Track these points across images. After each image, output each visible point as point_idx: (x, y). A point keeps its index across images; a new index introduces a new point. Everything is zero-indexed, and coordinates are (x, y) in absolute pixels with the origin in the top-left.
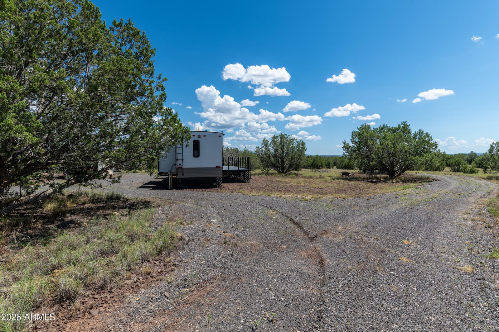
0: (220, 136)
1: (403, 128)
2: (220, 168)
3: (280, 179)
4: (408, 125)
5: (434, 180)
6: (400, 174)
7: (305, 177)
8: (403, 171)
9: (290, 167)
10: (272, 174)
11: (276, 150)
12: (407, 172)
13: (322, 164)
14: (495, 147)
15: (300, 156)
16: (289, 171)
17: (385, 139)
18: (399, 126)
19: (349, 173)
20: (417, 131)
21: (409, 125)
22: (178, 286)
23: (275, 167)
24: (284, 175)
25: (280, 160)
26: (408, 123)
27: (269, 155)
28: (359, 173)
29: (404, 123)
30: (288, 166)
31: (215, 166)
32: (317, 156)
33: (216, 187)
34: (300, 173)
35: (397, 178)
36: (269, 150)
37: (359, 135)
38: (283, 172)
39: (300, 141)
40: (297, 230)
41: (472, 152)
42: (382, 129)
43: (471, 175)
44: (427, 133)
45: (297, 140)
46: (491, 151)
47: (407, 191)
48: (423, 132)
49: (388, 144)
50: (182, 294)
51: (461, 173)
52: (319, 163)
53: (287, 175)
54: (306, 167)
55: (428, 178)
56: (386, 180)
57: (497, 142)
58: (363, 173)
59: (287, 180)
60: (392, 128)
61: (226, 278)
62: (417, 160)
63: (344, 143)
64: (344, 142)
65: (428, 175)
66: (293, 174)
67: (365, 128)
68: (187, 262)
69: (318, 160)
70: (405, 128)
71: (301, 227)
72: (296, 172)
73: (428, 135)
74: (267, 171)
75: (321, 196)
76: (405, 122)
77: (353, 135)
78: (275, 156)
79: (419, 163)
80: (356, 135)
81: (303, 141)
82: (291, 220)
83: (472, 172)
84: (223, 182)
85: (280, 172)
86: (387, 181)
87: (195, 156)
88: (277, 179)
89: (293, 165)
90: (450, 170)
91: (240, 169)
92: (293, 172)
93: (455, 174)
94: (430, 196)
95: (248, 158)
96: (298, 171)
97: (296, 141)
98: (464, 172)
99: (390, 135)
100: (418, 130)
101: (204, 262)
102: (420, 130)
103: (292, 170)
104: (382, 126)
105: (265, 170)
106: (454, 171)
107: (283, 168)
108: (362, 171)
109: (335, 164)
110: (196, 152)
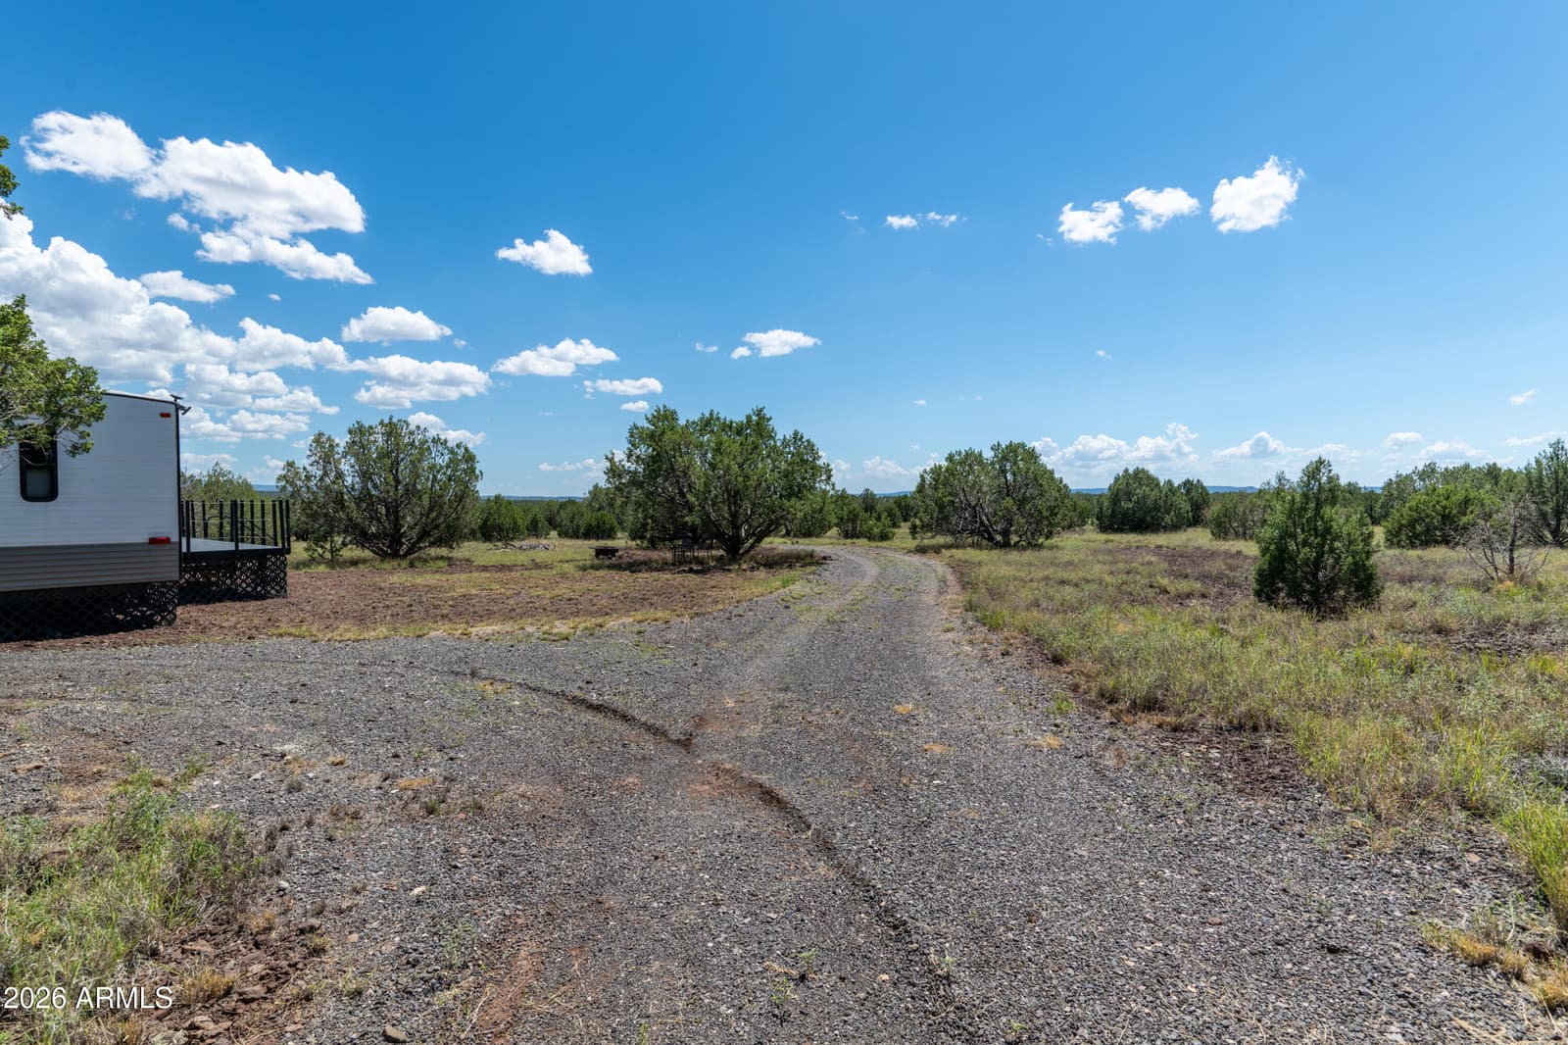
0: (167, 415)
1: (758, 424)
2: (168, 546)
3: (397, 577)
4: (768, 416)
5: (825, 558)
6: (752, 546)
7: (485, 569)
8: (759, 540)
9: (424, 534)
10: (355, 563)
11: (365, 476)
12: (767, 540)
13: (515, 523)
14: (928, 477)
15: (460, 498)
16: (421, 548)
17: (721, 453)
18: (749, 417)
19: (617, 551)
20: (789, 434)
21: (770, 419)
22: (410, 993)
23: (363, 538)
24: (405, 563)
25: (383, 510)
26: (767, 413)
27: (342, 494)
28: (639, 547)
29: (759, 412)
30: (414, 534)
31: (142, 538)
32: (498, 497)
33: (151, 624)
34: (457, 554)
35: (747, 557)
36: (340, 475)
37: (653, 438)
38: (395, 555)
39: (458, 446)
40: (621, 727)
41: (867, 490)
42: (707, 424)
43: (885, 544)
44: (808, 441)
45: (449, 444)
46: (921, 488)
47: (797, 588)
48: (802, 437)
49: (729, 467)
50: (446, 1012)
51: (863, 541)
52: (507, 522)
53: (417, 563)
54: (472, 535)
55: (811, 555)
56: (722, 565)
57: (932, 469)
58: (647, 548)
59: (425, 579)
60: (732, 422)
61: (549, 914)
62: (795, 510)
63: (611, 460)
64: (610, 456)
65: (810, 548)
66: (432, 559)
67: (666, 417)
68: (350, 909)
69: (503, 510)
70: (758, 426)
71: (625, 718)
72: (444, 551)
73: (810, 446)
74: (332, 551)
75: (599, 621)
76: (761, 410)
77: (632, 436)
78: (364, 498)
79: (798, 516)
80: (641, 439)
81: (466, 449)
82: (575, 701)
83: (884, 537)
84: (183, 602)
85: (384, 556)
86: (731, 567)
87: (27, 495)
88: (394, 579)
89: (437, 527)
90: (839, 534)
91: (243, 546)
92: (434, 551)
93: (853, 543)
94: (849, 597)
95: (234, 504)
96: (451, 547)
97: (446, 448)
98: (869, 539)
99: (732, 443)
100: (791, 433)
101: (423, 888)
102: (796, 433)
103: (432, 544)
104: (707, 415)
105: (320, 551)
106: (847, 535)
107: (396, 540)
108: (645, 544)
109: (552, 523)
110: (38, 480)
